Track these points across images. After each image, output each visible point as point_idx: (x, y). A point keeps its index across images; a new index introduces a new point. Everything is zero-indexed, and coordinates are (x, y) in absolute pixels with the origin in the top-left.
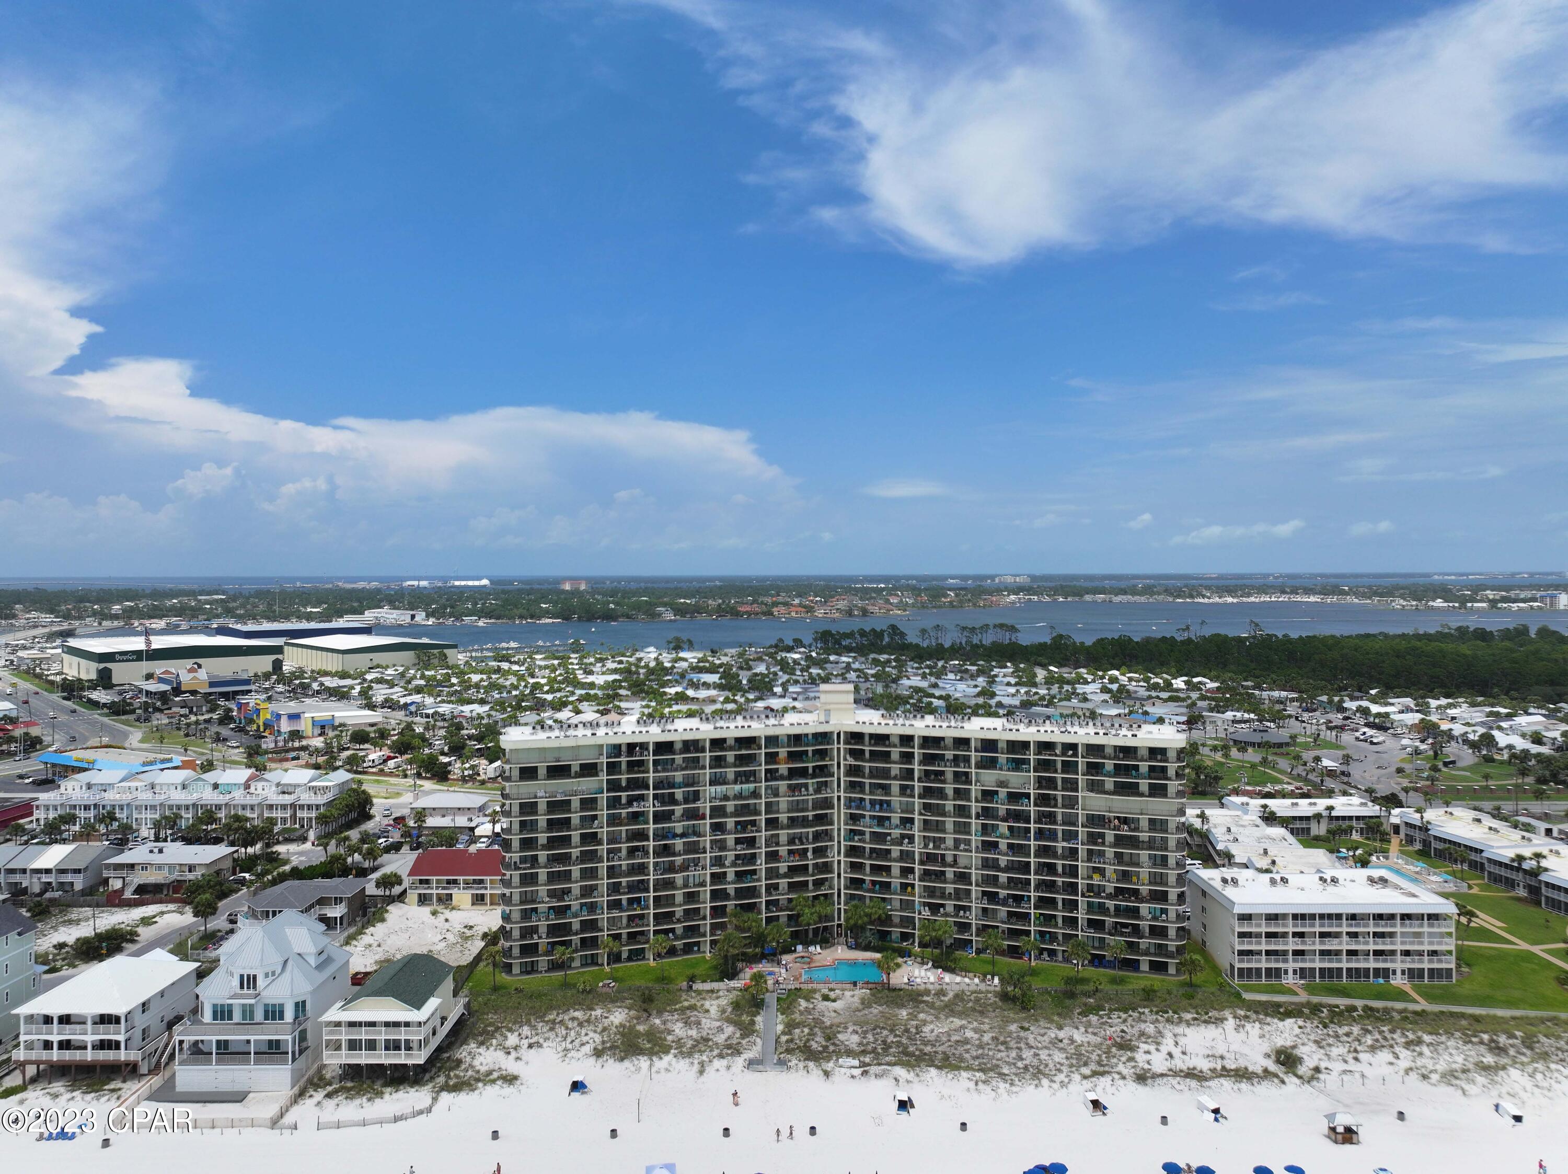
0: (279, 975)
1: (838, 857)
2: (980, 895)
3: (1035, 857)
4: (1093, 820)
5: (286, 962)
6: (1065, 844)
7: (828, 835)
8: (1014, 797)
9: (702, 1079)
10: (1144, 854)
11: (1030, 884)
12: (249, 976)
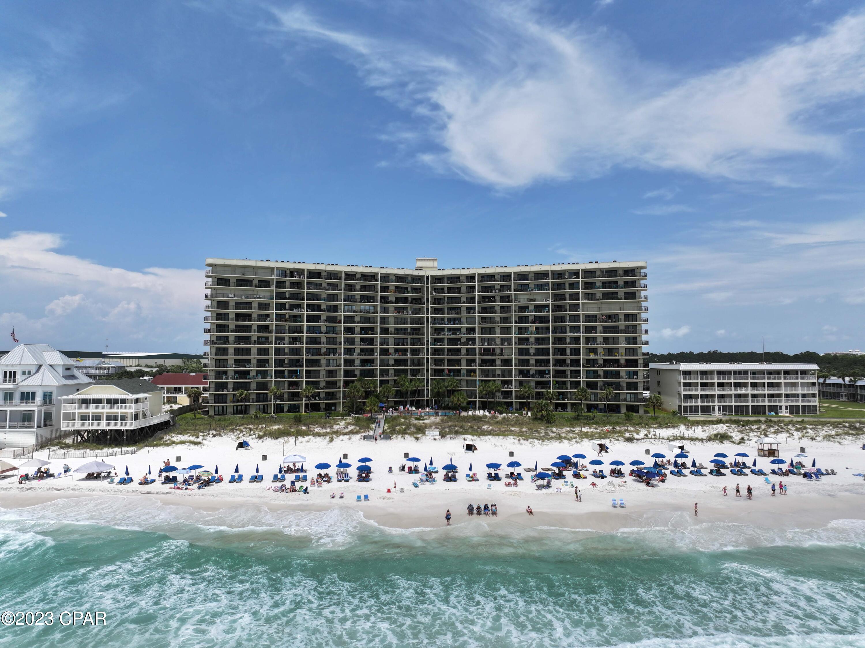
0: (34, 374)
1: (427, 356)
2: (518, 373)
3: (553, 344)
4: (589, 318)
5: (40, 366)
6: (571, 334)
7: (420, 341)
8: (539, 308)
9: (331, 444)
10: (622, 336)
11: (549, 362)
12: (10, 372)
